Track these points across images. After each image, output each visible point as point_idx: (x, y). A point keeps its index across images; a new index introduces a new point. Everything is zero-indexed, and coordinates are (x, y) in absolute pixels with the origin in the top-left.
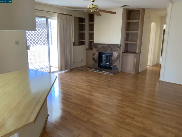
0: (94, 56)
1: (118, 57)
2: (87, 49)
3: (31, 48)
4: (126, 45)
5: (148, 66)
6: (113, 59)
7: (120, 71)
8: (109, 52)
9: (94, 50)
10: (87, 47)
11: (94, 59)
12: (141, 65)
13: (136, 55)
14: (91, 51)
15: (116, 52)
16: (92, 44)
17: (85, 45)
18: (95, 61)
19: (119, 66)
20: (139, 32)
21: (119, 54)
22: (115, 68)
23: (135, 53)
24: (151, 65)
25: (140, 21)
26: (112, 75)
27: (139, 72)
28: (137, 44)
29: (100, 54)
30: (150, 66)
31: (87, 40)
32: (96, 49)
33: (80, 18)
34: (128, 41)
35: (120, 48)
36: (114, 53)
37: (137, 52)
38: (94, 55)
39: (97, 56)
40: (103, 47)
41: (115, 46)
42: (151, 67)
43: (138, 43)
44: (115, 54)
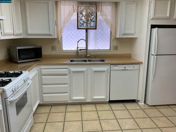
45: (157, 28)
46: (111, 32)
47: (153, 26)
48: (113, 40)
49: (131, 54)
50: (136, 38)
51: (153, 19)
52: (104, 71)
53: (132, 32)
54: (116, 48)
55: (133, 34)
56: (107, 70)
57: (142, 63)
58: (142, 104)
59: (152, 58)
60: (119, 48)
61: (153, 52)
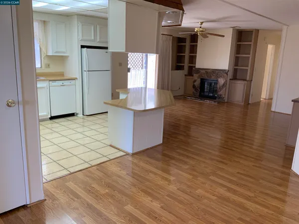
0: (195, 84)
1: (224, 85)
2: (185, 75)
3: (131, 70)
4: (235, 71)
5: (262, 99)
6: (218, 87)
7: (226, 101)
8: (213, 78)
9: (196, 76)
10: (186, 73)
11: (194, 86)
12: (252, 95)
13: (246, 82)
14: (191, 77)
15: (222, 79)
16: (194, 69)
17: (184, 69)
18: (196, 89)
19: (225, 95)
20: (251, 56)
21: (226, 81)
22: (220, 97)
23: (245, 80)
24: (267, 98)
25: (252, 43)
26: (216, 104)
27: (249, 104)
28: (247, 70)
29: (203, 81)
30: (265, 99)
31: (186, 64)
32: (197, 75)
33: (178, 38)
34: (237, 66)
35: (227, 74)
36: (219, 80)
37: (248, 78)
38: (195, 81)
39: (198, 83)
40: (207, 72)
41: (222, 72)
42: (267, 101)
43: (249, 68)
44: (221, 81)
45: (86, 48)
46: (40, 48)
47: (83, 47)
48: (44, 58)
49: (63, 72)
50: (68, 56)
51: (82, 40)
52: (44, 88)
53: (64, 50)
54: (48, 66)
55: (64, 53)
56: (47, 86)
57: (77, 79)
58: (81, 115)
59: (85, 74)
60: (51, 66)
61: (85, 68)
